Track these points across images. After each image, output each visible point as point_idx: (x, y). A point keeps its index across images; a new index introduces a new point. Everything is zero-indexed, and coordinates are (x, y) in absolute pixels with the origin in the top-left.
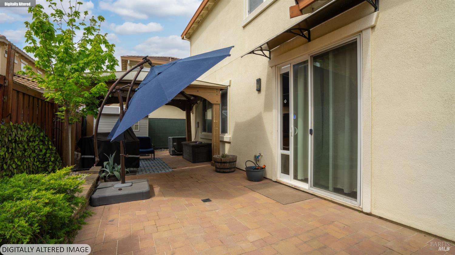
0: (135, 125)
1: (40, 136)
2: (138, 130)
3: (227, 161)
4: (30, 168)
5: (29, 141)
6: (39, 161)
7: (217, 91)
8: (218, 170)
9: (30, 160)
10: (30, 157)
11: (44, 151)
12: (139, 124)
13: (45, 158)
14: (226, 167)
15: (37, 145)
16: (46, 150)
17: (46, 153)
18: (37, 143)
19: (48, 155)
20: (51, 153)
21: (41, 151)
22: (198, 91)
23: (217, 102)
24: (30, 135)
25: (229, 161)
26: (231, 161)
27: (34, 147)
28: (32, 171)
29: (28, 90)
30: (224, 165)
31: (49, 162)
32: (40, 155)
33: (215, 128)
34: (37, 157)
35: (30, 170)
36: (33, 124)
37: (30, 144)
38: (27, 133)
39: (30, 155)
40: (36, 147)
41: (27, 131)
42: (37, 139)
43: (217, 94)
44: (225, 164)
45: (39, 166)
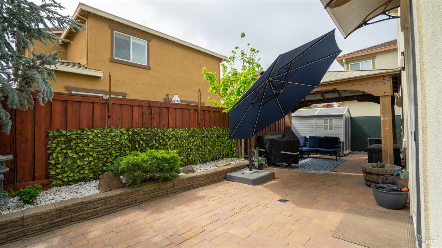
0: (329, 125)
1: (228, 134)
2: (333, 130)
3: (374, 173)
4: (220, 152)
5: (218, 137)
6: (229, 149)
9: (220, 148)
10: (220, 146)
11: (231, 143)
12: (333, 124)
13: (231, 148)
14: (372, 180)
15: (226, 139)
16: (232, 143)
17: (231, 145)
18: (226, 138)
19: (233, 146)
20: (234, 145)
21: (229, 143)
22: (354, 85)
23: (385, 93)
24: (220, 134)
25: (376, 173)
26: (379, 173)
27: (225, 141)
28: (222, 154)
29: (217, 109)
31: (234, 150)
32: (229, 146)
34: (227, 147)
35: (220, 154)
36: (223, 128)
37: (220, 139)
38: (217, 133)
39: (220, 145)
40: (226, 141)
41: (218, 132)
42: (226, 136)
43: (384, 82)
44: (371, 176)
45: (229, 152)
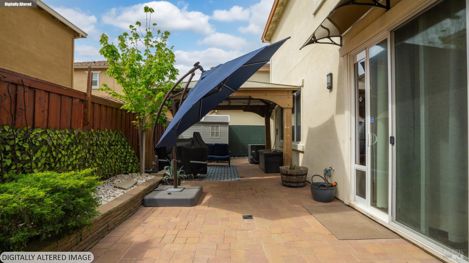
0: (216, 132)
1: (122, 141)
2: (219, 137)
3: (294, 174)
4: (112, 167)
5: (110, 145)
6: (121, 162)
7: (288, 93)
8: (284, 183)
9: (112, 160)
10: (111, 158)
11: (125, 154)
12: (219, 131)
13: (126, 160)
14: (291, 181)
15: (119, 148)
16: (127, 153)
17: (126, 156)
18: (119, 146)
19: (128, 157)
20: (130, 156)
21: (123, 153)
22: (266, 95)
23: (288, 105)
24: (112, 140)
25: (296, 174)
26: (298, 174)
27: (117, 150)
28: (114, 169)
29: (110, 103)
30: (290, 178)
31: (129, 163)
32: (122, 157)
33: (286, 135)
34: (120, 158)
35: (112, 169)
36: (116, 131)
37: (112, 147)
38: (109, 138)
39: (112, 157)
40: (119, 150)
41: (109, 137)
42: (119, 143)
43: (288, 96)
44: (292, 177)
45: (122, 166)
